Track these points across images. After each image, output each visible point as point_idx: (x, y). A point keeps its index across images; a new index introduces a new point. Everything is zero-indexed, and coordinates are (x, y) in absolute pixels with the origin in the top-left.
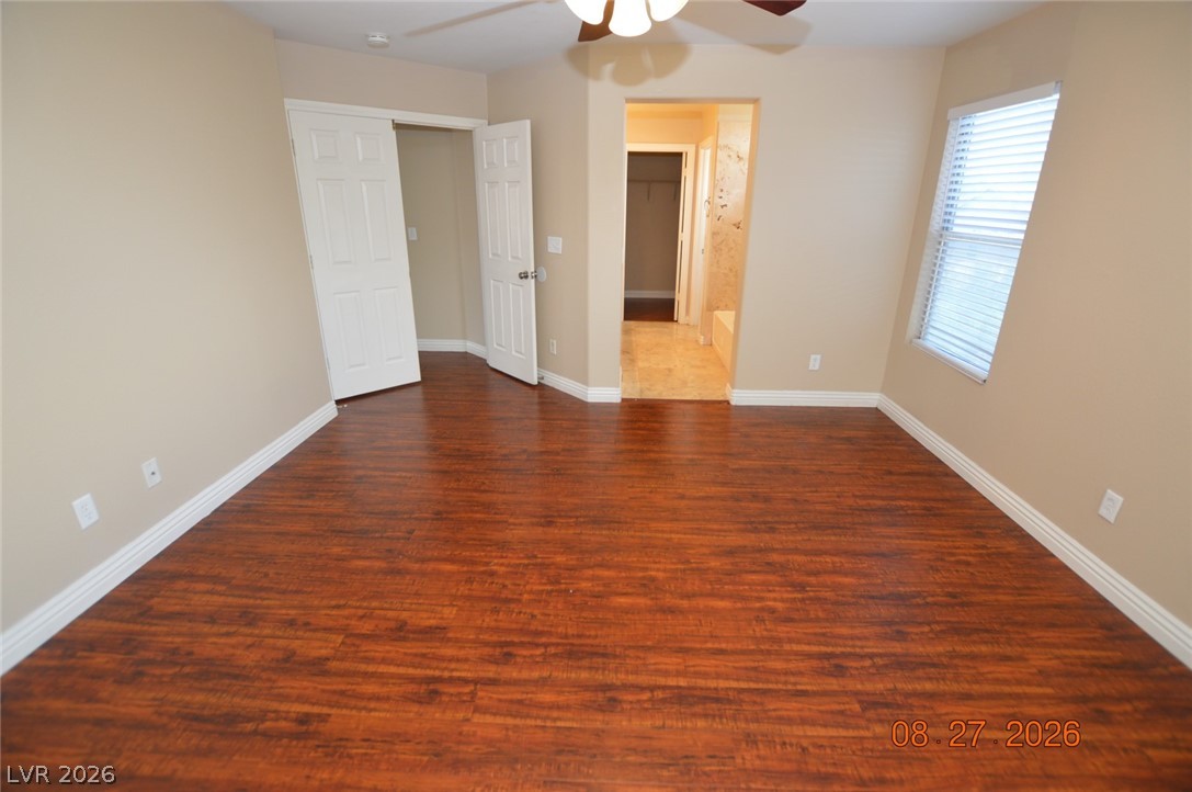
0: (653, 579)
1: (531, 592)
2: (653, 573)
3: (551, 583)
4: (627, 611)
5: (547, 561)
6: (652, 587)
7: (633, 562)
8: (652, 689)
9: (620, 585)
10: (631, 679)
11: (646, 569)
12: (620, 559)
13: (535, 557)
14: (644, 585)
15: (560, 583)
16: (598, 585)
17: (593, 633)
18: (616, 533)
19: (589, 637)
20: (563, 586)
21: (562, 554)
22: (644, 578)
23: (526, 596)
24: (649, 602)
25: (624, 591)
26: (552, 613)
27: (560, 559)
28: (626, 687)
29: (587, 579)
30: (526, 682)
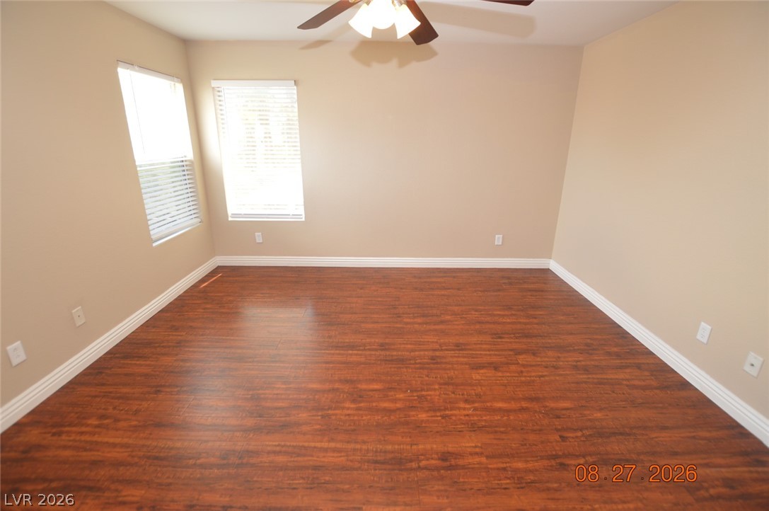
0: (354, 401)
1: (435, 390)
2: (353, 406)
3: (423, 396)
4: (373, 381)
5: (431, 414)
6: (355, 396)
7: (366, 415)
8: (365, 350)
9: (377, 396)
10: (373, 353)
11: (358, 409)
12: (376, 417)
13: (443, 417)
14: (360, 397)
15: (417, 396)
16: (392, 396)
17: (393, 369)
18: (380, 447)
19: (395, 368)
20: (415, 394)
21: (422, 421)
22: (360, 402)
23: (437, 387)
24: (359, 386)
25: (374, 392)
26: (417, 379)
27: (423, 416)
28: (376, 350)
29: (400, 400)
30: (420, 350)
